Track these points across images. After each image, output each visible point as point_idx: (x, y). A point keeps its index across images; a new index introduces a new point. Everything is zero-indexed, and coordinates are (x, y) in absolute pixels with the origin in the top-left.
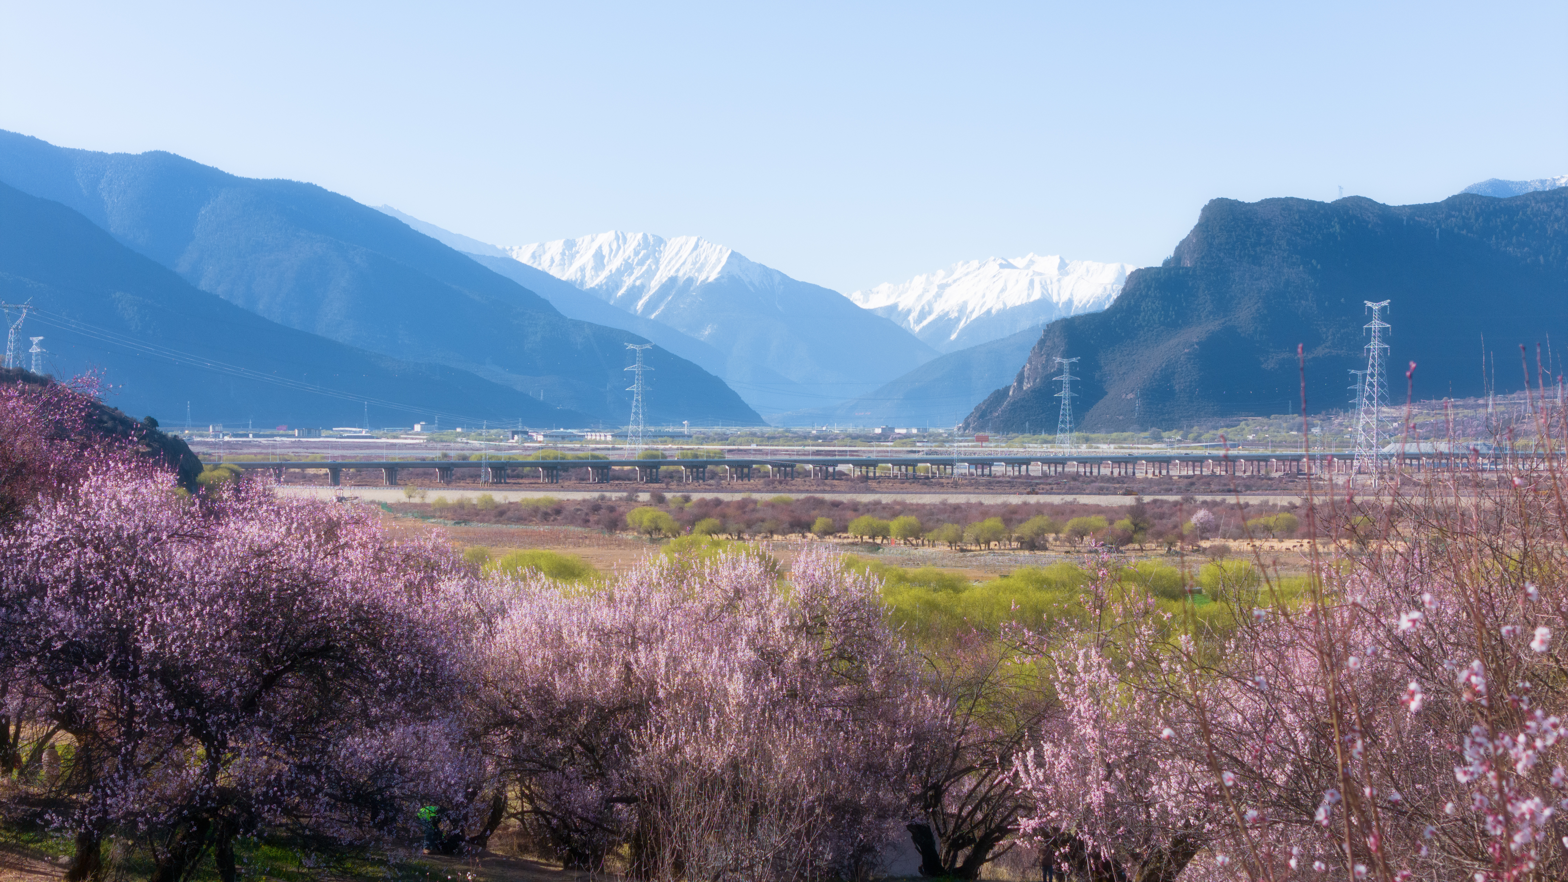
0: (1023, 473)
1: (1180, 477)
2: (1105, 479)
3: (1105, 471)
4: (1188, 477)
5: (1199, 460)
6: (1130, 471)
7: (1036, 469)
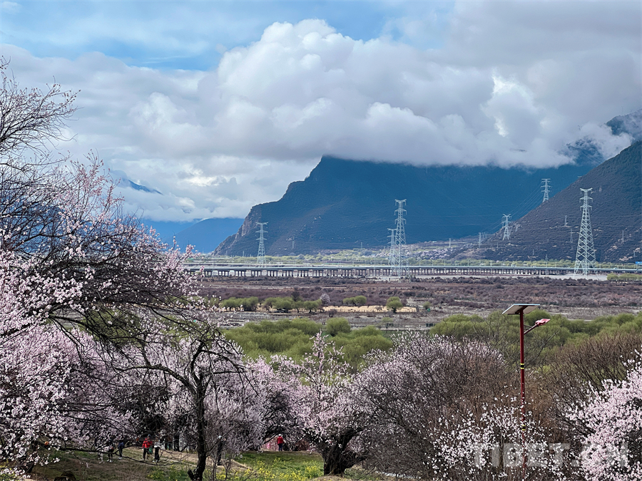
0: (243, 275)
1: (313, 277)
2: (279, 278)
3: (280, 274)
4: (316, 277)
5: (321, 270)
6: (291, 275)
7: (248, 274)
